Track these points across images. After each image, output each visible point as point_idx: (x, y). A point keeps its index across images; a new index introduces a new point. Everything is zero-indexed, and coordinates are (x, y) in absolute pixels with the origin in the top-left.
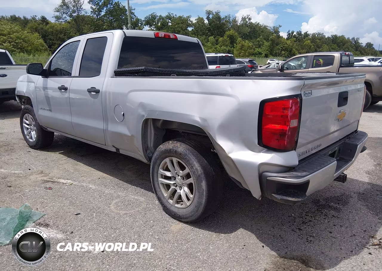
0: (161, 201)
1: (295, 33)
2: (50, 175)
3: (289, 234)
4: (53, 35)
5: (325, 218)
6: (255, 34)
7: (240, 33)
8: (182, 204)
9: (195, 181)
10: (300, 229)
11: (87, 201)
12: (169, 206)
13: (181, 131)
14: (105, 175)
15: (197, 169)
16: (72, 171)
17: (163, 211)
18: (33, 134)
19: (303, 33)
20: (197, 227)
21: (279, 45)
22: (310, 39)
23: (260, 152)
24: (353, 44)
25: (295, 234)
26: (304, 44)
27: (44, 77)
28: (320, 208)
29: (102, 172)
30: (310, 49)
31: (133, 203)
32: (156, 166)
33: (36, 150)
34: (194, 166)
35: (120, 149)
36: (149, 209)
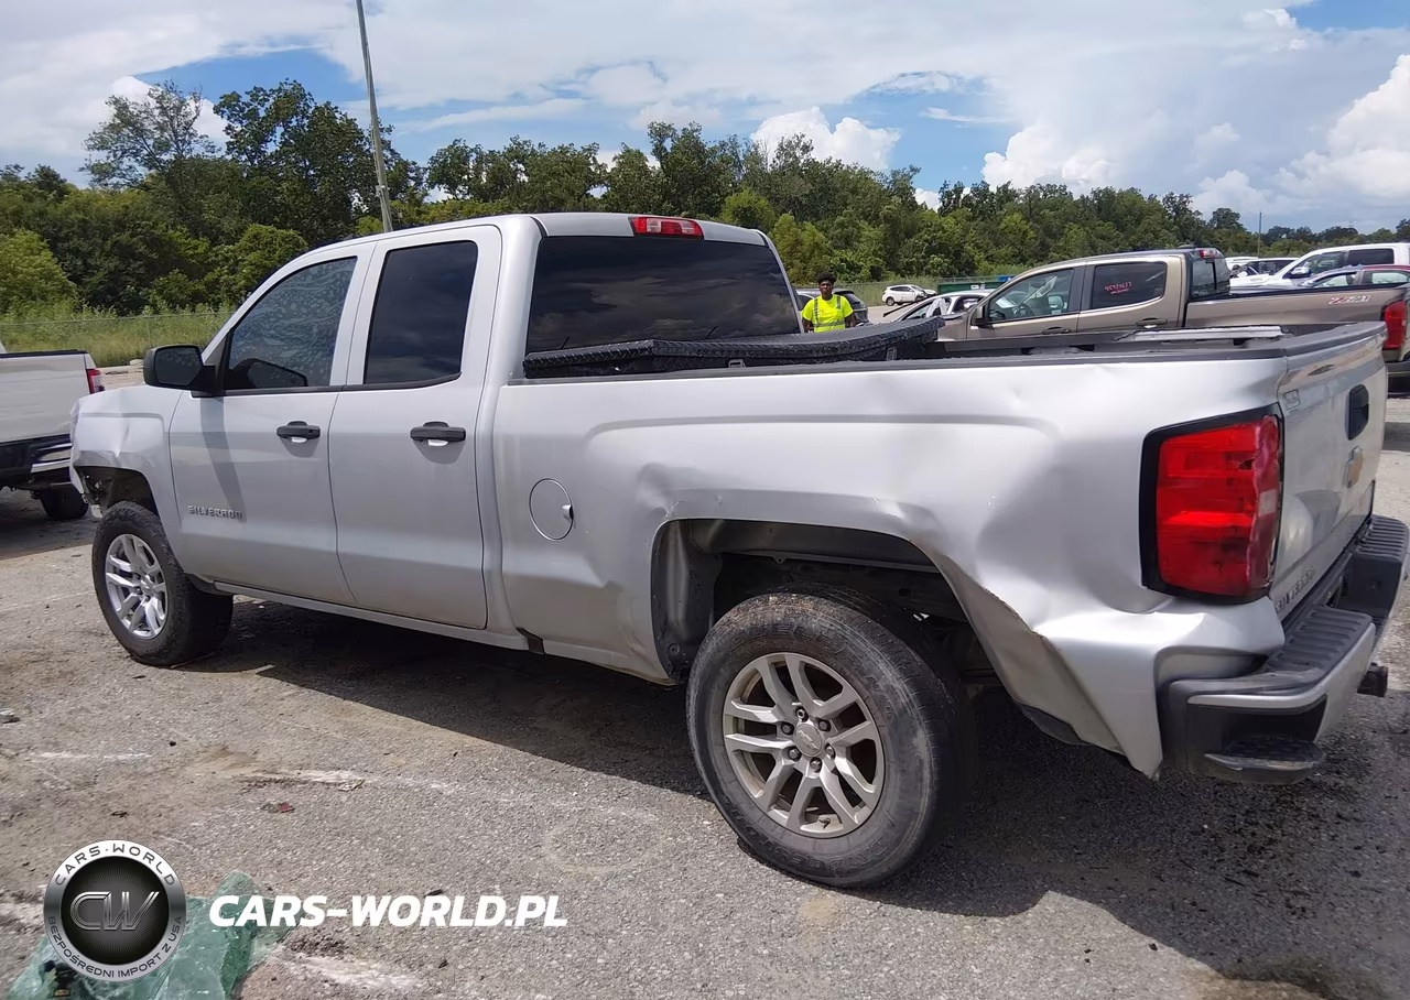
0: (738, 818)
1: (967, 191)
2: (260, 757)
3: (1220, 894)
4: (87, 238)
5: (1317, 828)
6: (829, 202)
7: (774, 200)
8: (828, 823)
9: (885, 731)
10: (1249, 873)
11: (448, 841)
12: (773, 835)
13: (779, 557)
14: (469, 741)
15: (891, 689)
16: (339, 736)
17: (743, 854)
18: (151, 606)
19: (993, 189)
20: (891, 901)
21: (917, 236)
22: (1020, 210)
23: (1148, 609)
24: (1170, 218)
25: (1243, 892)
26: (1003, 225)
27: (205, 394)
28: (1286, 795)
29: (454, 730)
30: (1022, 243)
31: (621, 836)
32: (715, 693)
33: (163, 671)
34: (879, 678)
35: (548, 638)
36: (691, 851)
